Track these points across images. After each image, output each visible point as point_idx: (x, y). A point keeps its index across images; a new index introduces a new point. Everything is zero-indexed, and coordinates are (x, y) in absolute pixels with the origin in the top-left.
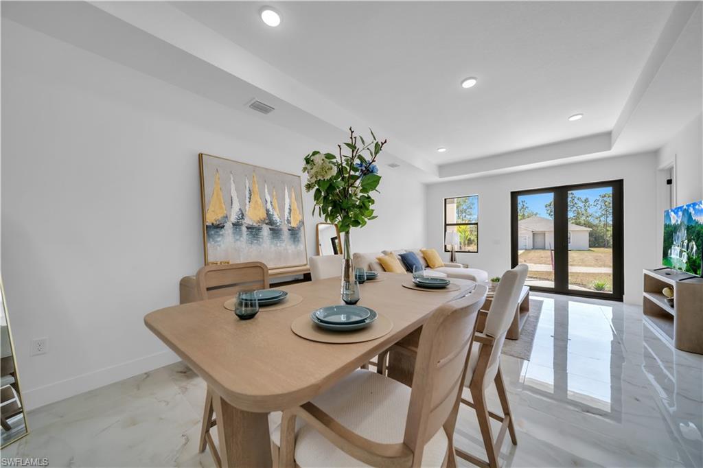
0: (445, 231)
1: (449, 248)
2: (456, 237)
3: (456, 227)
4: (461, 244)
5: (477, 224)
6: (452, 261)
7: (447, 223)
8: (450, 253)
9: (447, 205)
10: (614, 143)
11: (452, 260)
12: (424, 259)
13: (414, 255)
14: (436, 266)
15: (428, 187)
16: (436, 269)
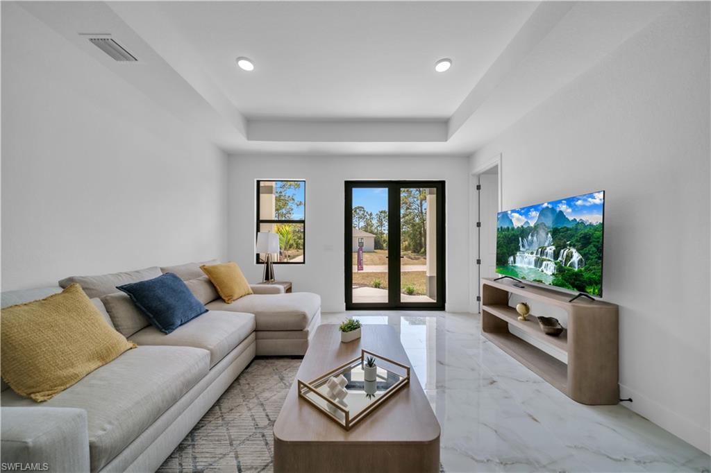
0: (258, 230)
1: (263, 257)
2: (272, 242)
3: (275, 226)
4: (280, 249)
5: (303, 222)
6: (267, 278)
7: (261, 219)
8: (263, 267)
9: (261, 195)
10: (452, 135)
11: (268, 276)
12: (210, 283)
13: (170, 282)
14: (236, 296)
15: (230, 157)
16: (233, 304)
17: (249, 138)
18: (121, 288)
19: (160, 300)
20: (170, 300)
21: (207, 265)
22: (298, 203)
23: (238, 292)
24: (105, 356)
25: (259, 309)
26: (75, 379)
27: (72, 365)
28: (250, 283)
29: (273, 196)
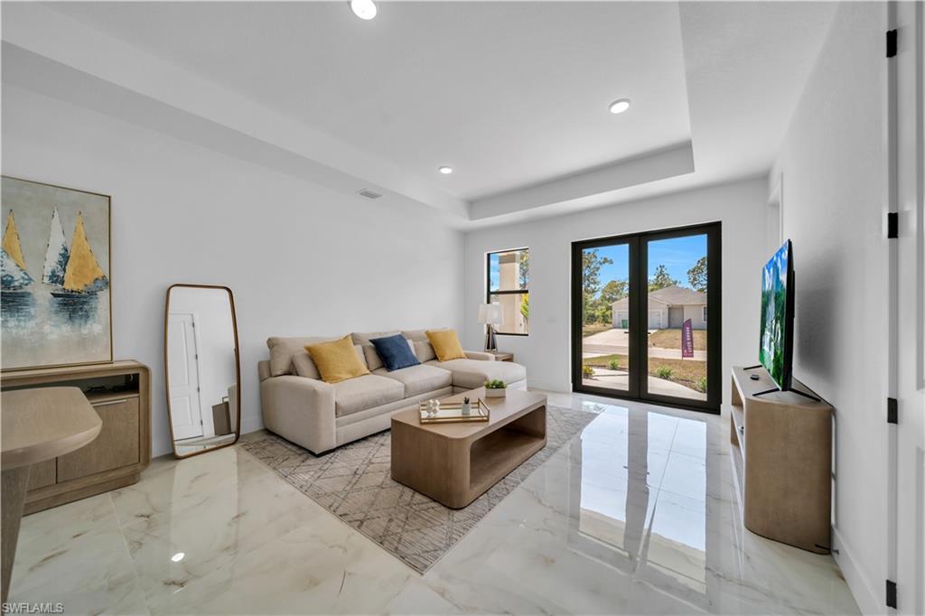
0: (489, 302)
7: (494, 291)
11: (490, 346)
12: (431, 346)
13: (399, 341)
14: (446, 358)
15: (465, 236)
16: (444, 363)
17: (471, 218)
18: (371, 341)
19: (388, 350)
20: (395, 352)
21: (430, 331)
22: (602, 261)
23: (449, 354)
24: (355, 374)
25: (456, 369)
26: (341, 379)
27: (340, 373)
28: (464, 349)
29: (517, 265)
